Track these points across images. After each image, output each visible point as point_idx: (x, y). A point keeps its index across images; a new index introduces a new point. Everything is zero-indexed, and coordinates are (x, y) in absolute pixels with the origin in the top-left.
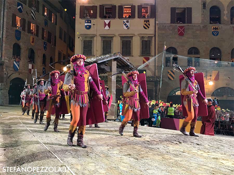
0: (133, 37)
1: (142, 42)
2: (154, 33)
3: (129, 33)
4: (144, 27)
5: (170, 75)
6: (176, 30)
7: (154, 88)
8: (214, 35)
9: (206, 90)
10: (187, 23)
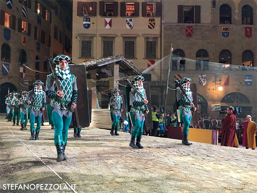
1: (147, 43)
2: (160, 33)
4: (149, 26)
8: (224, 36)
9: (216, 96)
10: (195, 23)
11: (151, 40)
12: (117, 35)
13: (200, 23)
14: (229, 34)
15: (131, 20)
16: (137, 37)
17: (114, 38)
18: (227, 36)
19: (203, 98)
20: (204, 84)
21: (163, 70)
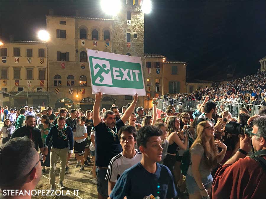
0: (34, 68)
1: (39, 72)
2: (46, 66)
3: (31, 66)
4: (40, 62)
5: (57, 91)
6: (60, 65)
7: (47, 99)
8: (82, 68)
9: (78, 100)
10: (67, 61)
11: (42, 70)
12: (22, 67)
13: (69, 61)
14: (84, 68)
15: (30, 59)
16: (33, 68)
17: (20, 68)
18: (84, 69)
19: (71, 101)
20: (71, 94)
21: (49, 86)
